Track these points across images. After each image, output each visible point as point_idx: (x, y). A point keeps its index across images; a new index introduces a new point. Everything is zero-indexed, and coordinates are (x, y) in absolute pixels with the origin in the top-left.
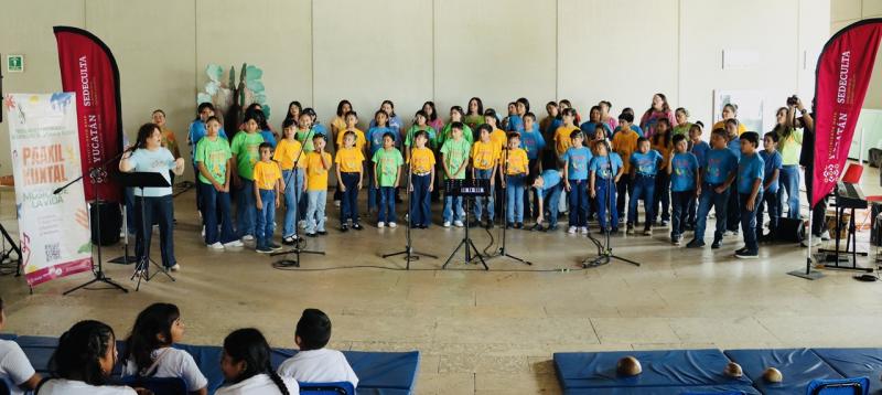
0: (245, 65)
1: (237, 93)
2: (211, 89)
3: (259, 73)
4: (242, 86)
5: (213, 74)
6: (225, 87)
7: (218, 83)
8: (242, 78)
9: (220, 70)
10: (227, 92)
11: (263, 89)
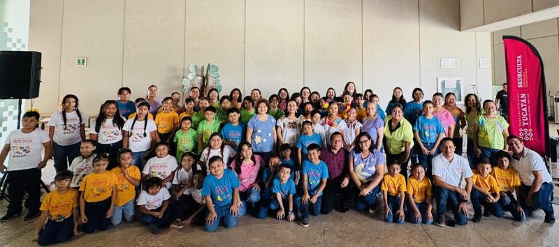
0: (209, 65)
1: (205, 79)
2: (190, 77)
3: (217, 69)
4: (207, 75)
5: (192, 69)
6: (198, 76)
7: (194, 73)
8: (207, 71)
9: (196, 67)
10: (200, 78)
11: (219, 77)
